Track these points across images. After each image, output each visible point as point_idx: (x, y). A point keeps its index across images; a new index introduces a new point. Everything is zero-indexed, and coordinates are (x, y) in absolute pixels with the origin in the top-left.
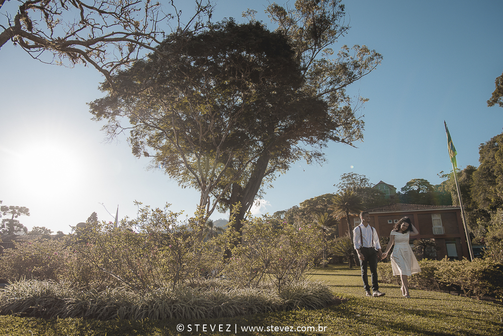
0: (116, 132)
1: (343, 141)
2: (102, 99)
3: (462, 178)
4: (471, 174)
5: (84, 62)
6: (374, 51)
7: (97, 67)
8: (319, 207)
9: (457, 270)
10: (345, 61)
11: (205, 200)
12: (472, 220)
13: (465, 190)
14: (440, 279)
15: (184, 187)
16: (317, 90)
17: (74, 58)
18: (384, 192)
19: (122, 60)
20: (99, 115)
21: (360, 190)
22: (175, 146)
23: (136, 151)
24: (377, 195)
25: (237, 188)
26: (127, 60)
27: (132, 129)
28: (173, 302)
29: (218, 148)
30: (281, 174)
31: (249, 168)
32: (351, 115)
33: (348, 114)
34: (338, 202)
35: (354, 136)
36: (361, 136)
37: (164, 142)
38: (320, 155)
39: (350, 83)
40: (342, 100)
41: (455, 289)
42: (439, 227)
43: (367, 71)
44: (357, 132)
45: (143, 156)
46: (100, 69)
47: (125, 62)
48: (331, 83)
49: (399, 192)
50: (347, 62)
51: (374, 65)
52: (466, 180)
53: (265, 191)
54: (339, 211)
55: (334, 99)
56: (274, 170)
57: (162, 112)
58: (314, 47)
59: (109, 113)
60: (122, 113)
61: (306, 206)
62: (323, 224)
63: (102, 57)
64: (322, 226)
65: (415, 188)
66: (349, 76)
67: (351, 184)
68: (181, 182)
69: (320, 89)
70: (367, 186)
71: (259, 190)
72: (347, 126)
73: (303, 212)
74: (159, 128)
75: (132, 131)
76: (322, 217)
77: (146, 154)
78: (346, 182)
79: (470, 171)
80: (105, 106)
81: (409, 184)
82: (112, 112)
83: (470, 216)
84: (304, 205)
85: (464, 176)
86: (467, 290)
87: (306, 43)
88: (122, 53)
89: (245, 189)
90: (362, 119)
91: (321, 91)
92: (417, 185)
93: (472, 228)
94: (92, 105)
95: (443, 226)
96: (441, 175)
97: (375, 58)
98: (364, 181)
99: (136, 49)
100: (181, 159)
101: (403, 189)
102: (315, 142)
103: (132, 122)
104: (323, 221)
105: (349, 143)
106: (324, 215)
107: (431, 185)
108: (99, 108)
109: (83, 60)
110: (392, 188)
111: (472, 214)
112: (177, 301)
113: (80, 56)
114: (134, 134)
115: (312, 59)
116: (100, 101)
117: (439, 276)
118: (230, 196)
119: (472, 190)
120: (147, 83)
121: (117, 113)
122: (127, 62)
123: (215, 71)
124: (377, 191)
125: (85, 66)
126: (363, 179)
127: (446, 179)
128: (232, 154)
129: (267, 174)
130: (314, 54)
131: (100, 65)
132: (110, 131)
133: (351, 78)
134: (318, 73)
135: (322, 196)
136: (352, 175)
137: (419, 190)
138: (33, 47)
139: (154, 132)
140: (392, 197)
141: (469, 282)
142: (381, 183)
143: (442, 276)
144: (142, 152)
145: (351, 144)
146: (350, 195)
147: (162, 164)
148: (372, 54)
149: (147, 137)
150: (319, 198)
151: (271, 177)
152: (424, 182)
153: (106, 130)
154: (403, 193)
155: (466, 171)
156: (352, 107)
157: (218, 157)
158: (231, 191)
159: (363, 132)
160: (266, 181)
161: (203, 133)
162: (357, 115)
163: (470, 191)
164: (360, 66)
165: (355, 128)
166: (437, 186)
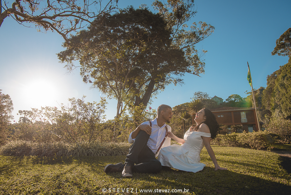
0: (72, 69)
1: (194, 73)
2: (64, 52)
3: (257, 94)
4: (262, 91)
5: (52, 30)
6: (210, 25)
7: (58, 32)
8: (183, 109)
9: (247, 136)
10: (195, 30)
11: (120, 105)
12: (263, 115)
13: (258, 100)
14: (239, 141)
15: (110, 99)
16: (180, 46)
17: (46, 27)
18: (217, 102)
19: (72, 28)
20: (63, 60)
21: (204, 101)
22: (104, 76)
23: (85, 80)
24: (213, 103)
25: (138, 98)
26: (75, 28)
27: (81, 67)
28: (88, 149)
29: (126, 76)
30: (161, 91)
31: (144, 88)
32: (198, 59)
33: (197, 59)
34: (191, 106)
35: (199, 71)
36: (203, 71)
37: (99, 74)
38: (181, 80)
39: (197, 42)
40: (193, 52)
41: (246, 146)
42: (245, 118)
43: (206, 36)
44: (201, 69)
45: (88, 82)
46: (60, 33)
47: (73, 29)
48: (187, 42)
49: (225, 101)
50: (196, 31)
51: (210, 33)
52: (260, 94)
53: (152, 100)
54: (192, 110)
55: (189, 51)
56: (157, 89)
57: (97, 58)
58: (178, 23)
59: (68, 59)
60: (75, 59)
61: (176, 109)
62: (184, 118)
63: (62, 27)
64: (183, 118)
65: (233, 99)
66: (197, 38)
67: (199, 97)
68: (108, 96)
69: (182, 46)
70: (207, 98)
71: (150, 100)
72: (196, 65)
73: (174, 112)
74: (96, 67)
75: (81, 69)
76: (183, 114)
77: (90, 82)
78: (197, 97)
79: (262, 89)
80: (66, 55)
81: (230, 97)
82: (70, 58)
83: (261, 113)
84: (175, 109)
85: (258, 93)
86: (253, 146)
87: (174, 21)
88: (72, 25)
89: (142, 99)
90: (204, 61)
91: (182, 47)
92: (234, 98)
93: (262, 120)
94: (59, 55)
95: (247, 118)
96: (247, 93)
97: (211, 29)
98: (206, 95)
99: (80, 22)
100: (108, 83)
101: (226, 100)
102: (178, 73)
103: (81, 63)
104: (183, 116)
105: (197, 75)
106: (184, 112)
107: (242, 98)
108: (63, 56)
109: (51, 29)
110: (221, 99)
111: (263, 112)
112: (90, 148)
113: (49, 26)
114: (83, 70)
115: (177, 30)
116: (63, 53)
117: (239, 139)
118: (134, 103)
119: (262, 99)
120: (85, 40)
121: (72, 59)
122: (74, 29)
123: (124, 36)
124: (213, 101)
125: (53, 32)
126: (205, 95)
127: (249, 95)
128: (134, 80)
129: (154, 91)
130: (178, 27)
131: (60, 30)
132: (69, 68)
133: (198, 40)
134: (180, 37)
135: (185, 104)
136: (200, 93)
137: (235, 100)
138: (23, 21)
139: (93, 69)
140: (221, 104)
141: (253, 141)
142: (215, 97)
143: (240, 139)
144: (88, 80)
145: (198, 75)
146: (197, 102)
147: (98, 86)
148: (209, 26)
149: (91, 73)
150: (183, 105)
151: (156, 93)
152: (237, 96)
153: (66, 68)
154: (227, 102)
155: (260, 90)
156: (199, 56)
157: (126, 81)
158: (135, 100)
159: (205, 69)
160: (153, 95)
161: (118, 69)
162: (201, 60)
163: (261, 100)
164: (202, 33)
165: (200, 67)
166: (245, 98)
